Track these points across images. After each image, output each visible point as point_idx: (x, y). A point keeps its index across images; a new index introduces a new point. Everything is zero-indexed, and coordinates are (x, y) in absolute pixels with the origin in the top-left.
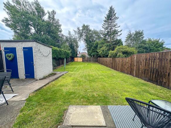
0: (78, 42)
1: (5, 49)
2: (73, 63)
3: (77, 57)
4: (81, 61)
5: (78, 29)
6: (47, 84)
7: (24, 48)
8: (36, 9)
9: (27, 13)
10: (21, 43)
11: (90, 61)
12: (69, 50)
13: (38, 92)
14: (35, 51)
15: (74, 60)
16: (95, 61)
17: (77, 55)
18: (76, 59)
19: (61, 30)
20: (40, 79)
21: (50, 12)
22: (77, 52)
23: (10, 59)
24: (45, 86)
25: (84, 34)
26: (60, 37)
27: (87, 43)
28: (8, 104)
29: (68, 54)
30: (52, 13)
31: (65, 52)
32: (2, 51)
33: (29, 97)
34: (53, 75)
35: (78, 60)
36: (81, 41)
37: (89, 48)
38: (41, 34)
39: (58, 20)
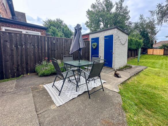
0: (156, 26)
1: (92, 39)
2: (145, 56)
3: (152, 48)
4: (162, 54)
5: (159, 6)
6: (129, 78)
7: (105, 37)
8: (106, 6)
9: (100, 12)
10: (103, 32)
12: (140, 39)
14: (115, 39)
15: (147, 52)
17: (152, 45)
18: (150, 51)
19: (129, 17)
20: (117, 70)
21: (118, 2)
22: (152, 41)
23: (94, 47)
24: (128, 79)
26: (126, 26)
28: (103, 90)
29: (139, 44)
30: (120, 2)
31: (137, 41)
32: (90, 41)
34: (129, 68)
38: (108, 27)
39: (126, 7)
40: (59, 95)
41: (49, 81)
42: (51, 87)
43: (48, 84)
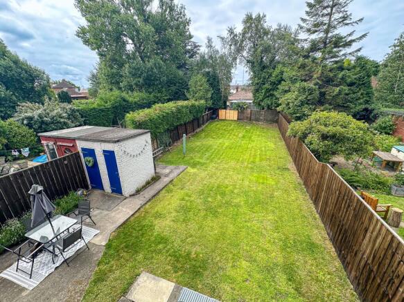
1: (82, 148)
3: (225, 108)
4: (236, 118)
5: (231, 31)
10: (99, 143)
11: (257, 120)
13: (122, 229)
14: (118, 157)
15: (218, 116)
16: (270, 120)
17: (225, 102)
18: (222, 113)
19: (190, 34)
20: (130, 196)
23: (90, 165)
25: (248, 45)
27: (254, 72)
32: (80, 152)
33: (109, 240)
35: (228, 115)
36: (238, 65)
37: (257, 87)
39: (182, 7)
40: (30, 278)
41: (6, 265)
42: (15, 272)
43: (8, 269)
